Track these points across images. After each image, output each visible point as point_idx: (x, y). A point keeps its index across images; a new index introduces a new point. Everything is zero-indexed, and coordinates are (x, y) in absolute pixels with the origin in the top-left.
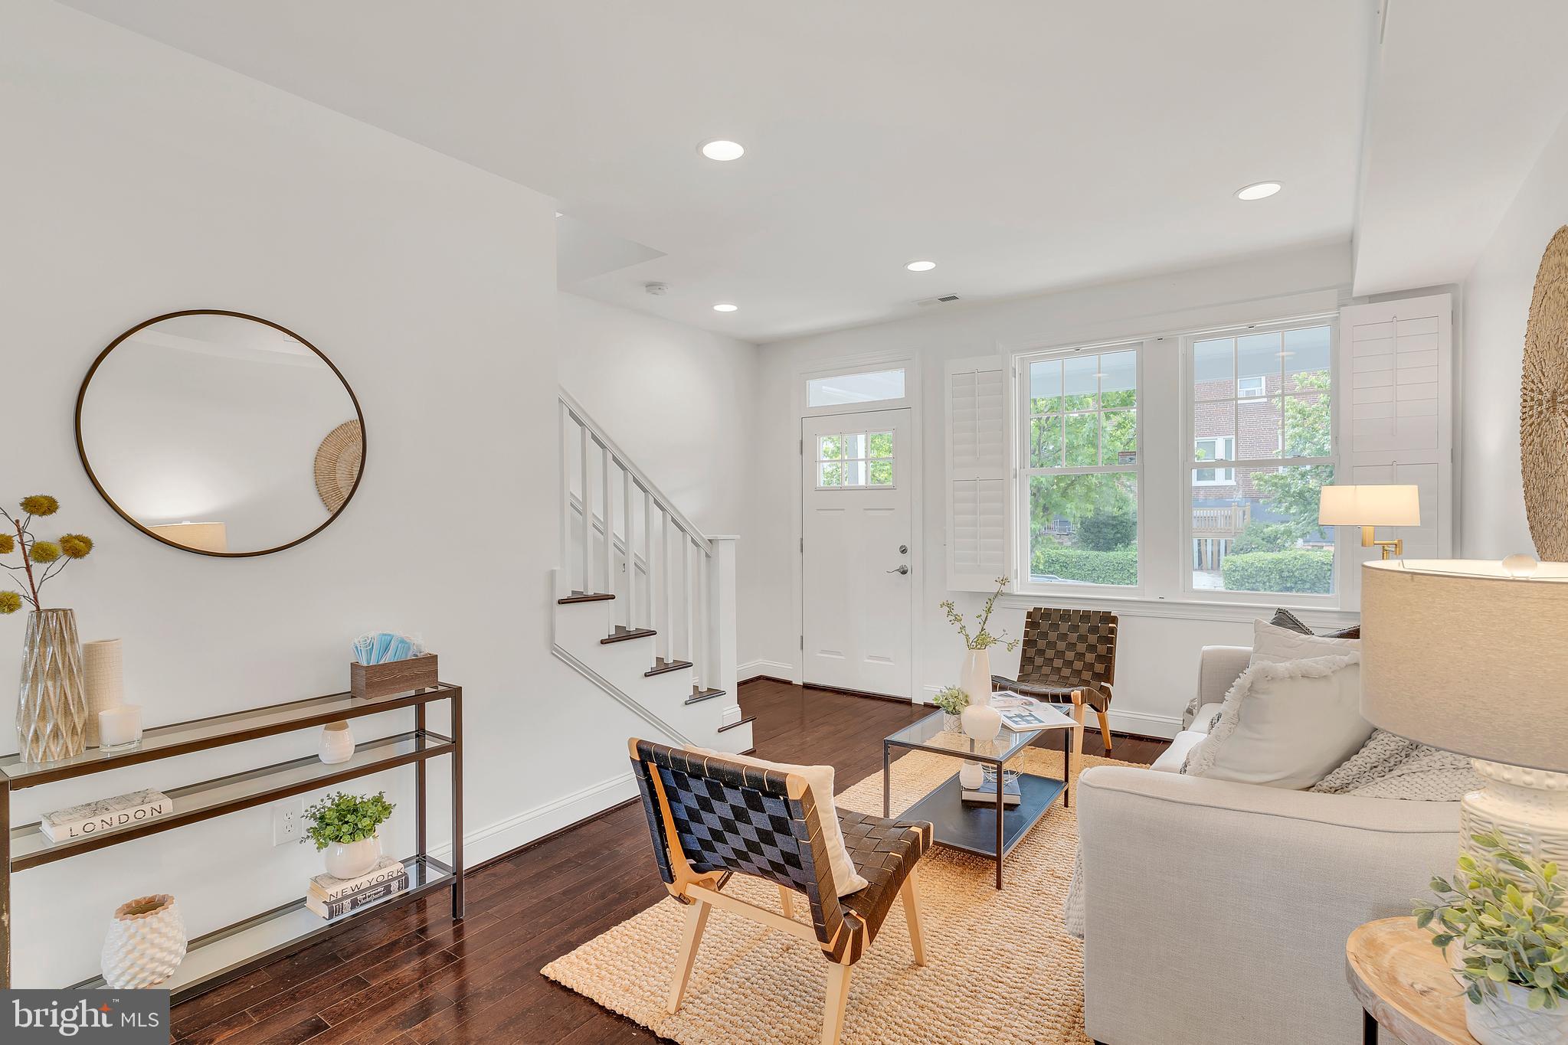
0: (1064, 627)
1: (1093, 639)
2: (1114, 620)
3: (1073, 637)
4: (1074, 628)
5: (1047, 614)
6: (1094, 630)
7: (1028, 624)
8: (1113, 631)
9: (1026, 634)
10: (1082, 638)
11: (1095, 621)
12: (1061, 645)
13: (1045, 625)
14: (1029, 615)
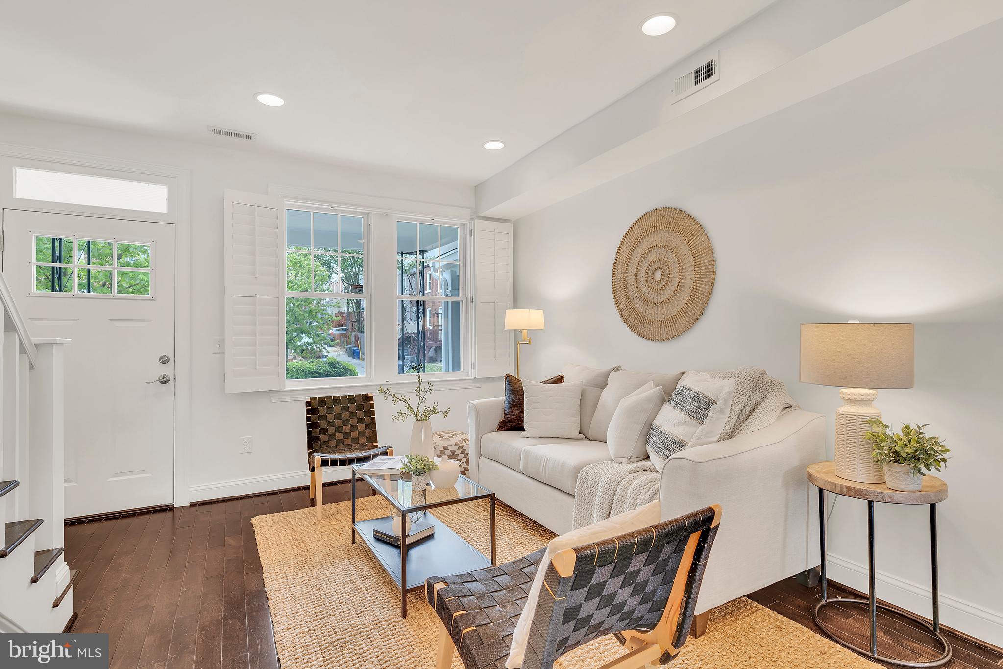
0: (337, 409)
1: (360, 414)
2: (371, 398)
3: (346, 415)
4: (345, 409)
5: (322, 401)
6: (359, 407)
7: (308, 412)
8: (372, 406)
9: (308, 419)
10: (352, 415)
11: (359, 401)
12: (339, 423)
13: (322, 410)
14: (308, 404)
